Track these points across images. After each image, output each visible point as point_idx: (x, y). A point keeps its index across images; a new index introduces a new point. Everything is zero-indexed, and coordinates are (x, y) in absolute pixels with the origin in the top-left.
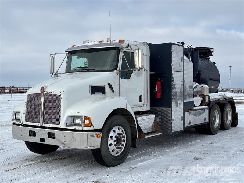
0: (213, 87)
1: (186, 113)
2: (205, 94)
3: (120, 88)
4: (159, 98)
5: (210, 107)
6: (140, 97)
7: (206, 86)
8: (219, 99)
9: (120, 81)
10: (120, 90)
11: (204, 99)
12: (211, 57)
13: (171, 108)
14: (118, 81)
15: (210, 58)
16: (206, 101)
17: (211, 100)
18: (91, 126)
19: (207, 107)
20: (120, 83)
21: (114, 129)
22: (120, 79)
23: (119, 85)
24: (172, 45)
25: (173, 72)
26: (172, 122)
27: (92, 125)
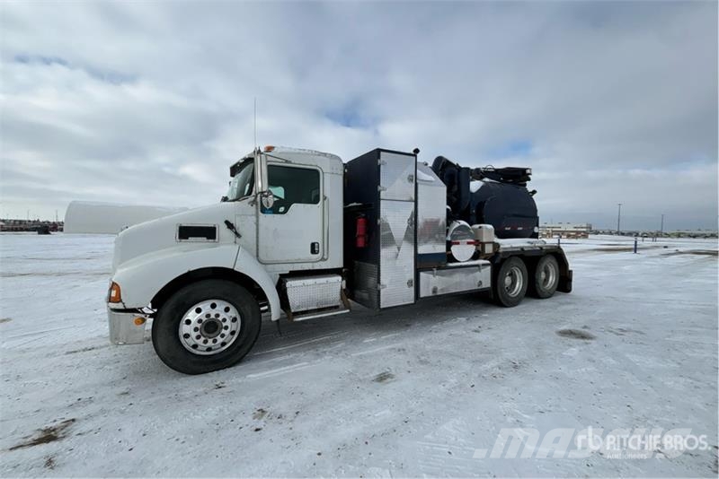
0: (520, 229)
1: (423, 275)
2: (484, 240)
3: (257, 229)
4: (361, 248)
5: (497, 261)
6: (313, 245)
7: (490, 227)
8: (522, 249)
9: (257, 217)
10: (257, 233)
11: (483, 248)
12: (527, 182)
13: (379, 266)
14: (254, 218)
15: (525, 185)
16: (486, 252)
17: (501, 251)
18: (118, 302)
19: (488, 262)
20: (257, 221)
21: (200, 306)
22: (257, 213)
23: (255, 226)
24: (382, 153)
25: (382, 202)
26: (379, 291)
27: (121, 301)
